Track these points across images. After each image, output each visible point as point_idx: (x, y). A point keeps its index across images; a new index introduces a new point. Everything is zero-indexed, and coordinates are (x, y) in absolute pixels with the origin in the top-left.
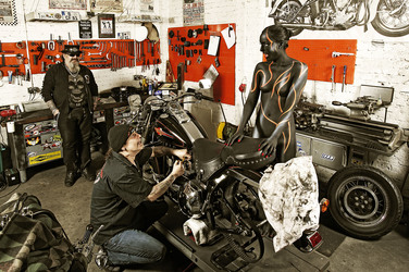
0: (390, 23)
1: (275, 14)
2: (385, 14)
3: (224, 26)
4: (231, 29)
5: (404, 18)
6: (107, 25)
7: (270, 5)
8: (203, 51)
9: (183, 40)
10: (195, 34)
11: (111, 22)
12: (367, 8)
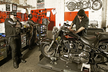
0: (95, 7)
1: (68, 5)
2: (94, 6)
3: (52, 9)
4: (54, 10)
5: (98, 6)
6: (15, 7)
7: (66, 3)
8: (45, 16)
9: (37, 13)
10: (41, 11)
11: (16, 6)
12: (90, 4)
